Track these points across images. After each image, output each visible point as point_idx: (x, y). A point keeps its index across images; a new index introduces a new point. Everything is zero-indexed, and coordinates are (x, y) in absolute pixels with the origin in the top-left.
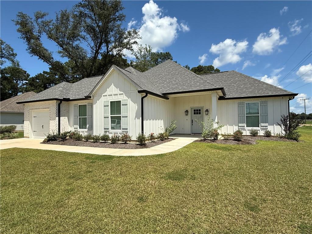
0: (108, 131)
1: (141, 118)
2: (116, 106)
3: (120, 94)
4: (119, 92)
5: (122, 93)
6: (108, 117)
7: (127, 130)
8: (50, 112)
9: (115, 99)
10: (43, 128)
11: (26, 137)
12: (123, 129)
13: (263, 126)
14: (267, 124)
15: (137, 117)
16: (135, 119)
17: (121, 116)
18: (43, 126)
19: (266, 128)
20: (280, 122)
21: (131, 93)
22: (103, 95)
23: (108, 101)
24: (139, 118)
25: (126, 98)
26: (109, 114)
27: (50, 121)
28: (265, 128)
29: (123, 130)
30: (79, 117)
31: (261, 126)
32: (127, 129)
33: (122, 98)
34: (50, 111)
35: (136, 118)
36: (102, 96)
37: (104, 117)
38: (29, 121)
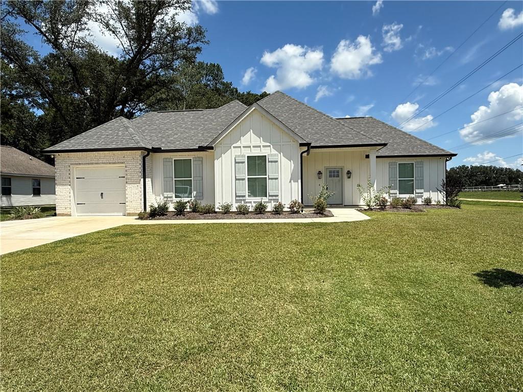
0: (244, 200)
1: (300, 181)
2: (257, 164)
3: (264, 146)
4: (263, 142)
5: (268, 144)
6: (243, 179)
7: (277, 198)
8: (126, 171)
9: (256, 153)
10: (102, 198)
11: (63, 215)
12: (270, 196)
13: (418, 193)
14: (422, 191)
15: (293, 179)
16: (290, 182)
17: (266, 178)
18: (102, 194)
19: (422, 195)
20: (441, 188)
21: (283, 145)
22: (234, 145)
23: (243, 156)
24: (297, 181)
25: (274, 152)
26: (245, 174)
27: (126, 185)
28: (420, 195)
29: (271, 198)
30: (174, 179)
31: (416, 193)
32: (277, 196)
33: (267, 151)
34: (126, 169)
35: (292, 181)
36: (232, 147)
37: (236, 179)
38: (70, 185)
